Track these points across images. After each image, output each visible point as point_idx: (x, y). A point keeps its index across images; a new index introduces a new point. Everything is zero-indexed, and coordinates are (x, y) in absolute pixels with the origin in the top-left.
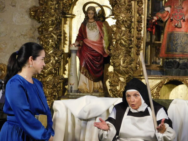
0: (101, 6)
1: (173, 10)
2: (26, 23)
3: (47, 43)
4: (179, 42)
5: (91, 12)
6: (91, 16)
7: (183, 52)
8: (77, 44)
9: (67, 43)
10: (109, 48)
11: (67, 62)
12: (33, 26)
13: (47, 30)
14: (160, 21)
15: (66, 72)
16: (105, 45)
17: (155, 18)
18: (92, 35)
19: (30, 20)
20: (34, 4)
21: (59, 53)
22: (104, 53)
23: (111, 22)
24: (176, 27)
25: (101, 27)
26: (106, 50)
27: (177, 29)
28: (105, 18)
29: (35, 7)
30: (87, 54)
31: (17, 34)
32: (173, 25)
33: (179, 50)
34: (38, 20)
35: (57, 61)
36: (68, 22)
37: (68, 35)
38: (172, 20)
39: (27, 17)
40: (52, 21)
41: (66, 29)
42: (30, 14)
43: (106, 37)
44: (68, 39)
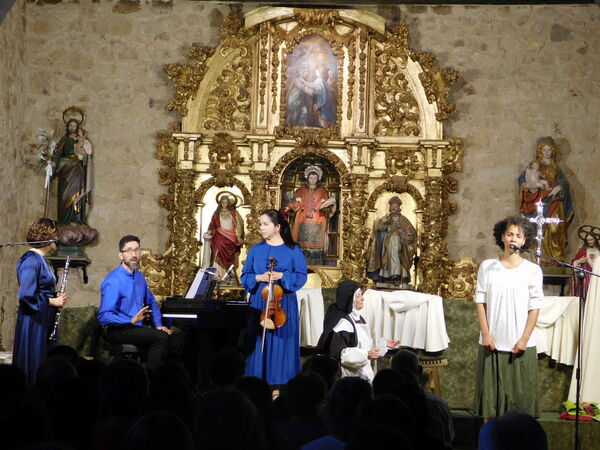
0: (235, 196)
1: (303, 201)
2: (154, 211)
3: (182, 231)
4: (310, 232)
5: (225, 201)
6: (225, 205)
7: (314, 242)
8: (210, 232)
9: (198, 231)
10: (242, 236)
11: (198, 250)
12: (161, 213)
13: (180, 218)
14: (291, 211)
15: (197, 260)
16: (238, 234)
17: (287, 208)
18: (226, 224)
19: (159, 208)
20: (163, 192)
21: (193, 242)
22: (237, 241)
23: (243, 212)
24: (308, 217)
25: (234, 216)
26: (239, 239)
27: (308, 219)
28: (235, 208)
29: (164, 195)
30: (221, 243)
31: (146, 222)
32: (304, 214)
33: (310, 239)
34: (168, 209)
35: (191, 250)
36: (199, 211)
37: (198, 224)
38: (303, 210)
39: (156, 205)
40: (187, 210)
41: (197, 217)
42: (160, 202)
43: (239, 226)
44: (199, 227)
